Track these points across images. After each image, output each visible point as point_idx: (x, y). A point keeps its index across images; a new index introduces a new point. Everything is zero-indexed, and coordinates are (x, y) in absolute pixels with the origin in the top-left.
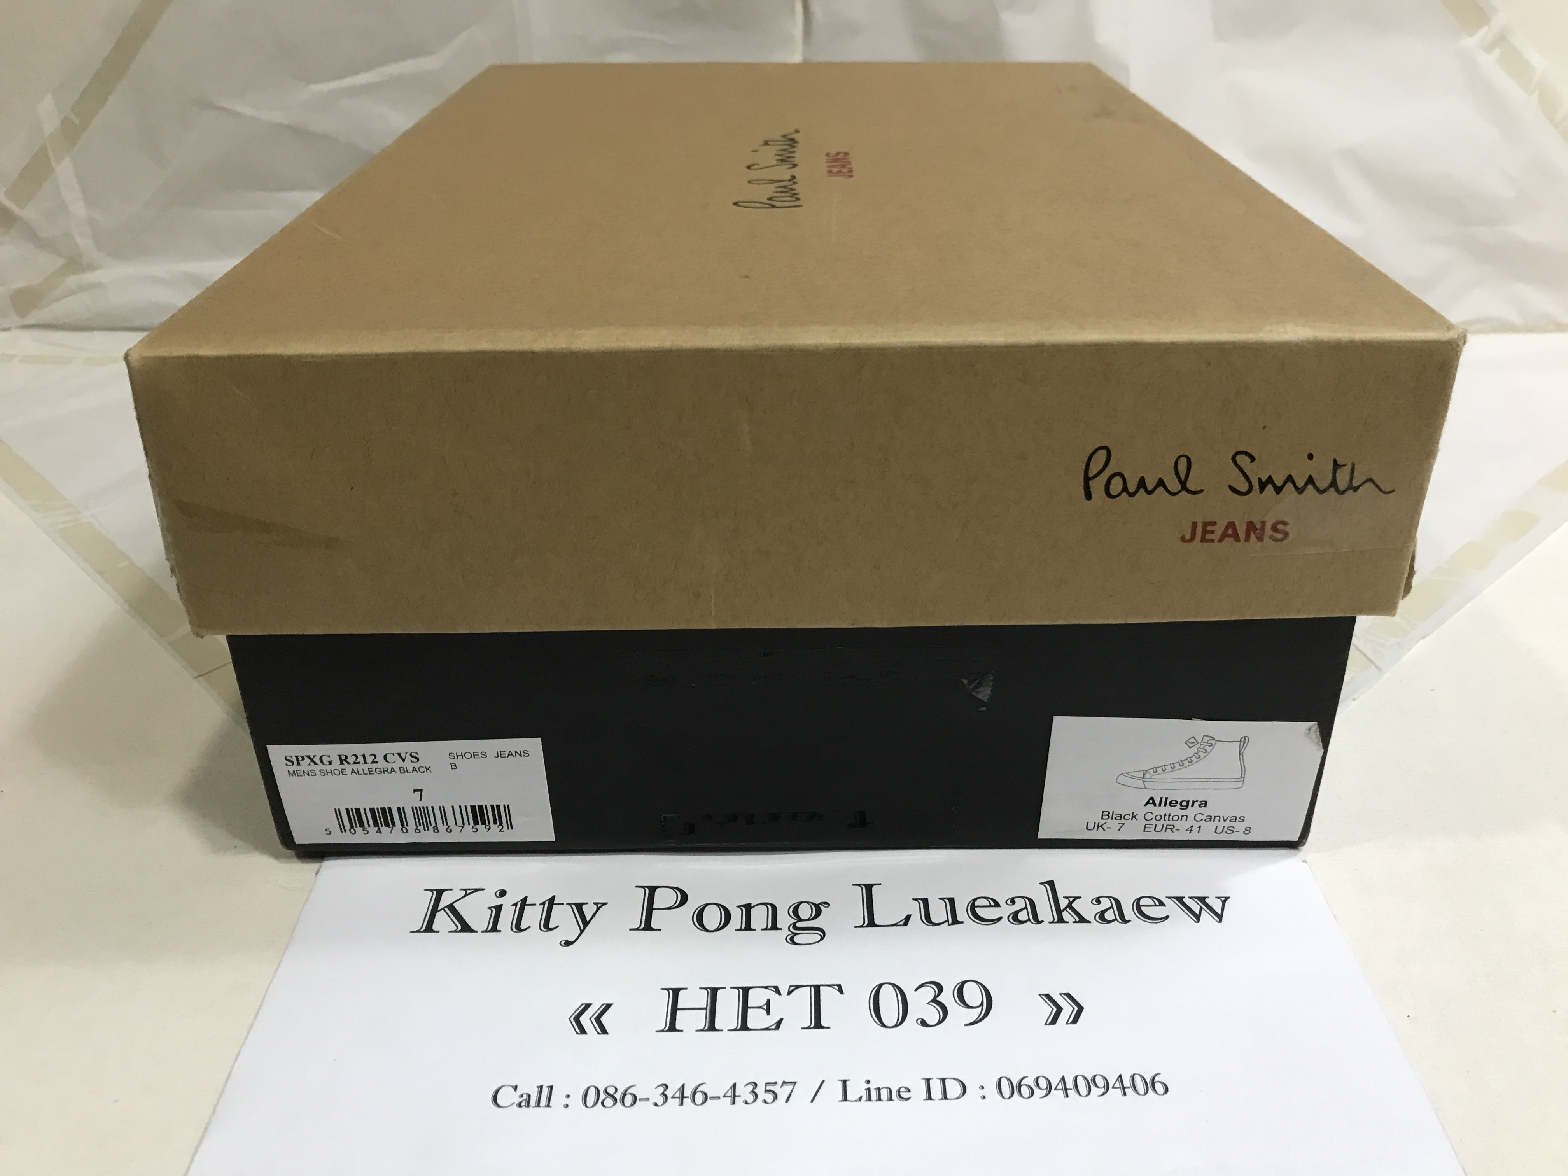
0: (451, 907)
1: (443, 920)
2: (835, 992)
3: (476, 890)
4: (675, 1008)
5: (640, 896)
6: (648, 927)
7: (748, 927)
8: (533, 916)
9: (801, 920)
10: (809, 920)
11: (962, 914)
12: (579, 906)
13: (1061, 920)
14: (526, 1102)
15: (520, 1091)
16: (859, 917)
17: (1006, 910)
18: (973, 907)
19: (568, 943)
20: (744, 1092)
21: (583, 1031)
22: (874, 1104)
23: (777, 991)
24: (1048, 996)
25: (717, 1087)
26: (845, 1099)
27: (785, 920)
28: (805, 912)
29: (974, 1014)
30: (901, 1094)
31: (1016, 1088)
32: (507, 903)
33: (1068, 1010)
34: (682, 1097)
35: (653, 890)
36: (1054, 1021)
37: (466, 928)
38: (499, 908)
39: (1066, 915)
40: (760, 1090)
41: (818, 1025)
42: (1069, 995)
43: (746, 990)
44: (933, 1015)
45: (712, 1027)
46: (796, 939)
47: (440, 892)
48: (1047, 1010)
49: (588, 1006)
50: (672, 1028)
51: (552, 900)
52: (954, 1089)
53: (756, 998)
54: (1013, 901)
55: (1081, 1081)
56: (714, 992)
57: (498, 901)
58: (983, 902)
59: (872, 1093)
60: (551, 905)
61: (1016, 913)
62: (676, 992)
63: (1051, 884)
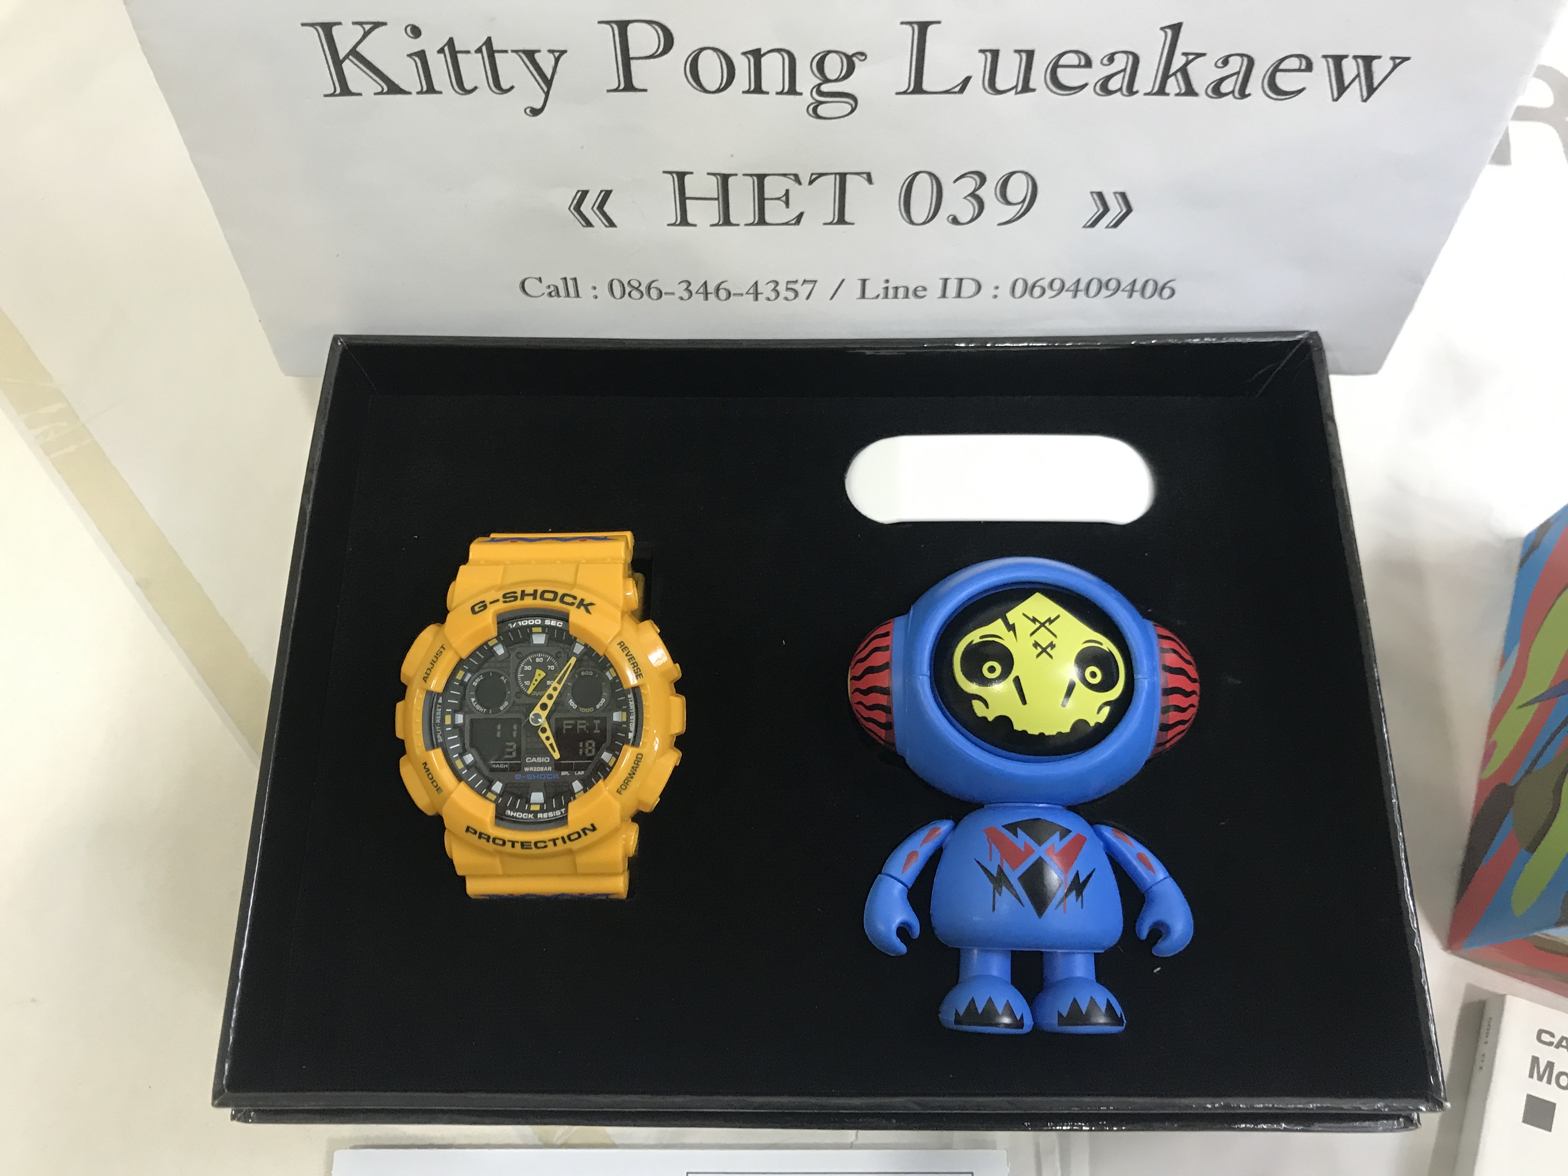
2: (862, 181)
3: (377, 25)
4: (683, 198)
5: (607, 36)
6: (629, 86)
7: (757, 90)
8: (474, 70)
9: (827, 81)
10: (837, 80)
12: (530, 55)
13: (1162, 91)
14: (555, 292)
15: (548, 282)
16: (904, 80)
17: (1096, 74)
18: (1055, 66)
19: (535, 114)
20: (766, 290)
21: (587, 223)
22: (891, 302)
23: (797, 179)
24: (1100, 195)
25: (740, 283)
26: (863, 296)
27: (807, 79)
28: (834, 65)
29: (1012, 213)
30: (917, 293)
31: (1030, 288)
32: (430, 42)
33: (1115, 211)
34: (706, 293)
35: (623, 26)
36: (1094, 223)
37: (394, 89)
38: (421, 55)
39: (1172, 86)
40: (781, 288)
42: (1123, 195)
43: (761, 178)
44: (966, 210)
45: (727, 222)
46: (822, 109)
48: (1093, 210)
49: (585, 193)
50: (684, 221)
51: (489, 42)
52: (969, 288)
53: (774, 188)
54: (1111, 58)
55: (1094, 283)
56: (725, 179)
57: (416, 45)
58: (1072, 59)
59: (890, 292)
60: (491, 53)
61: (1109, 78)
62: (681, 176)
63: (1176, 28)
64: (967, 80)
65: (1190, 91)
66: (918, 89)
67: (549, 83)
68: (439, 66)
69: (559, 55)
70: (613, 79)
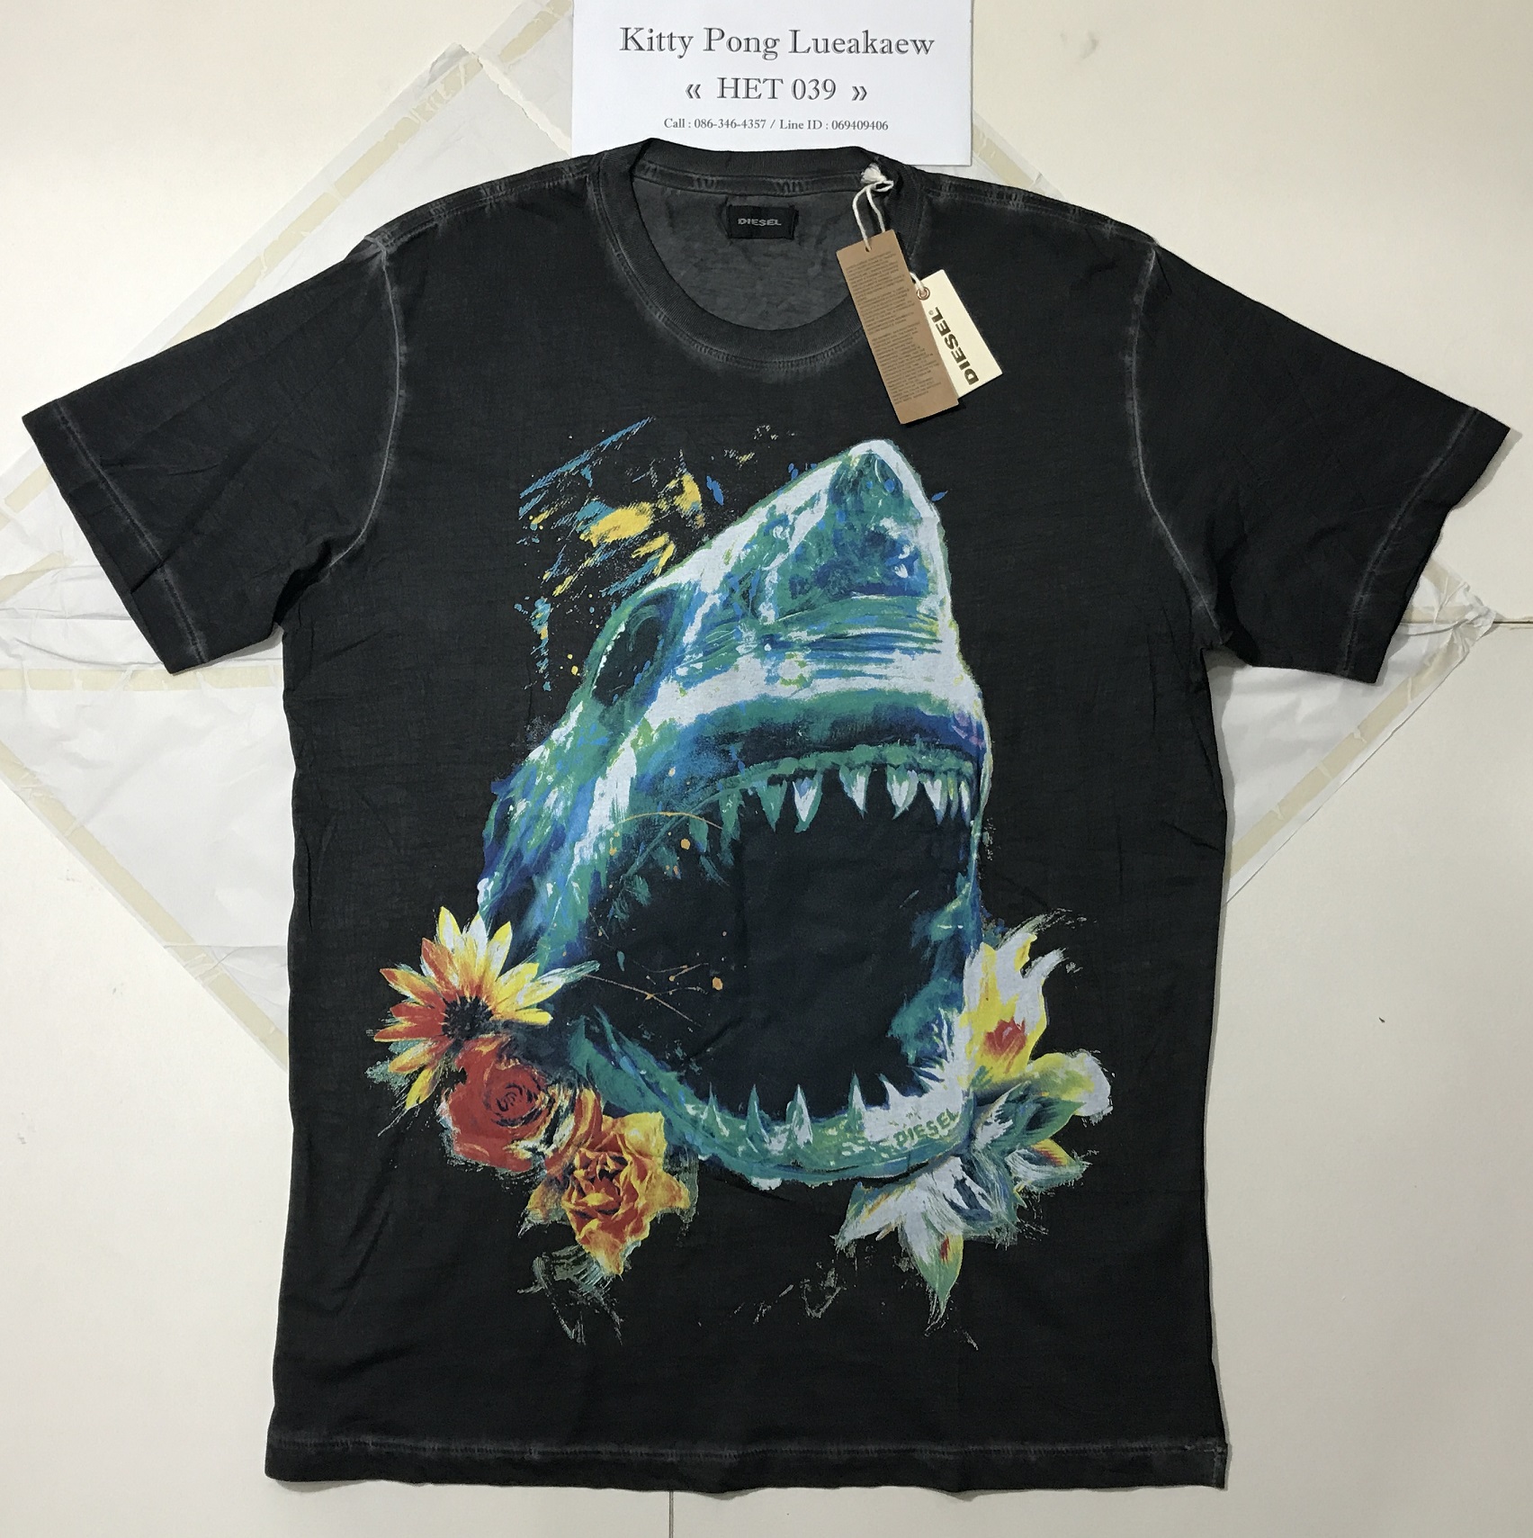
0: (632, 37)
1: (630, 42)
2: (779, 82)
3: (641, 29)
4: (723, 87)
5: (706, 32)
6: (710, 49)
7: (748, 50)
8: (665, 42)
9: (768, 47)
10: (772, 47)
11: (830, 48)
12: (683, 38)
13: (867, 52)
14: (676, 125)
15: (674, 121)
16: (791, 48)
17: (848, 45)
18: (835, 44)
19: (681, 57)
20: (748, 123)
21: (691, 97)
22: (791, 130)
23: (760, 81)
24: (856, 88)
25: (739, 122)
26: (782, 127)
27: (762, 47)
28: (770, 43)
29: (828, 94)
30: (800, 126)
31: (838, 125)
32: (655, 35)
33: (861, 94)
34: (728, 125)
35: (710, 30)
36: (856, 98)
37: (641, 48)
38: (651, 38)
39: (870, 50)
40: (754, 123)
41: (774, 97)
42: (863, 88)
43: (748, 80)
44: (814, 94)
45: (737, 97)
46: (767, 57)
47: (627, 29)
48: (854, 93)
49: (692, 86)
50: (723, 96)
51: (671, 34)
52: (818, 125)
53: (752, 84)
54: (850, 41)
55: (860, 124)
57: (650, 35)
58: (838, 42)
59: (791, 126)
60: (672, 37)
61: (850, 48)
62: (723, 79)
63: (867, 32)
64: (809, 49)
65: (875, 51)
66: (796, 51)
67: (686, 47)
68: (655, 41)
69: (691, 38)
70: (706, 46)
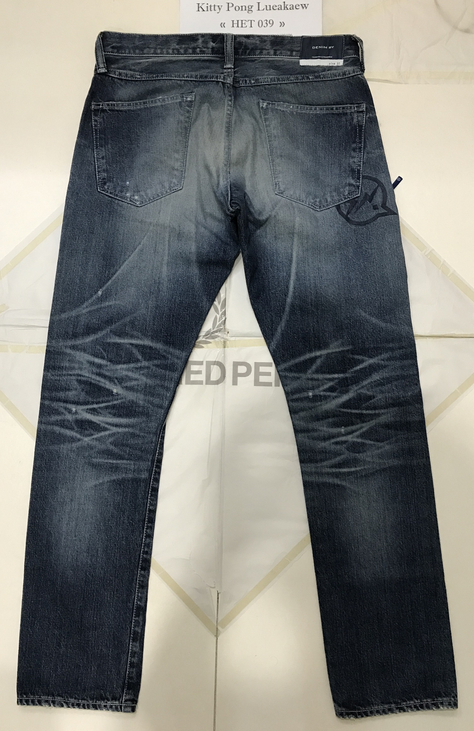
0: (201, 7)
3: (204, 4)
4: (233, 24)
6: (228, 10)
7: (242, 10)
8: (212, 8)
10: (250, 9)
11: (271, 8)
16: (257, 9)
17: (277, 8)
19: (218, 13)
23: (246, 21)
27: (247, 9)
29: (271, 25)
33: (283, 24)
35: (228, 3)
37: (204, 11)
39: (286, 9)
41: (251, 27)
42: (283, 22)
43: (242, 21)
44: (265, 25)
46: (249, 12)
47: (199, 4)
48: (280, 24)
49: (222, 23)
50: (233, 27)
54: (278, 6)
56: (238, 21)
57: (207, 6)
58: (274, 6)
60: (215, 6)
62: (233, 21)
63: (284, 2)
64: (264, 9)
65: (288, 9)
66: (259, 10)
67: (220, 9)
68: (209, 8)
69: (221, 6)
70: (227, 9)
